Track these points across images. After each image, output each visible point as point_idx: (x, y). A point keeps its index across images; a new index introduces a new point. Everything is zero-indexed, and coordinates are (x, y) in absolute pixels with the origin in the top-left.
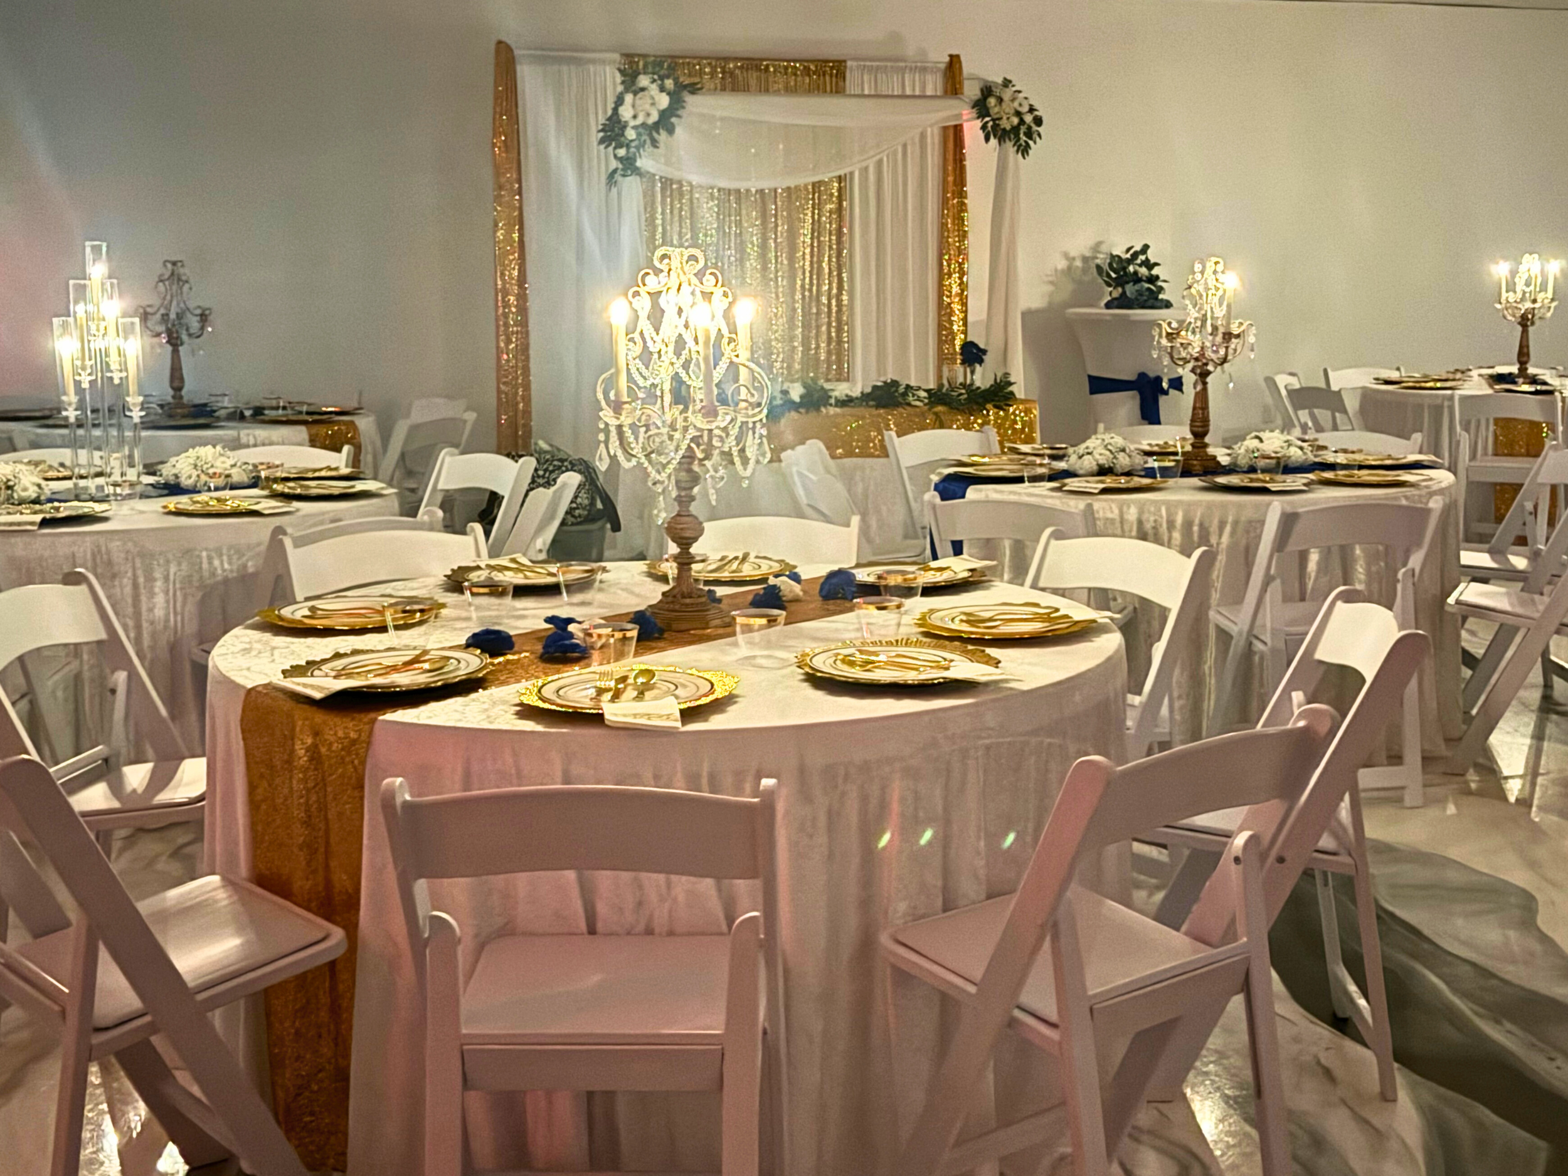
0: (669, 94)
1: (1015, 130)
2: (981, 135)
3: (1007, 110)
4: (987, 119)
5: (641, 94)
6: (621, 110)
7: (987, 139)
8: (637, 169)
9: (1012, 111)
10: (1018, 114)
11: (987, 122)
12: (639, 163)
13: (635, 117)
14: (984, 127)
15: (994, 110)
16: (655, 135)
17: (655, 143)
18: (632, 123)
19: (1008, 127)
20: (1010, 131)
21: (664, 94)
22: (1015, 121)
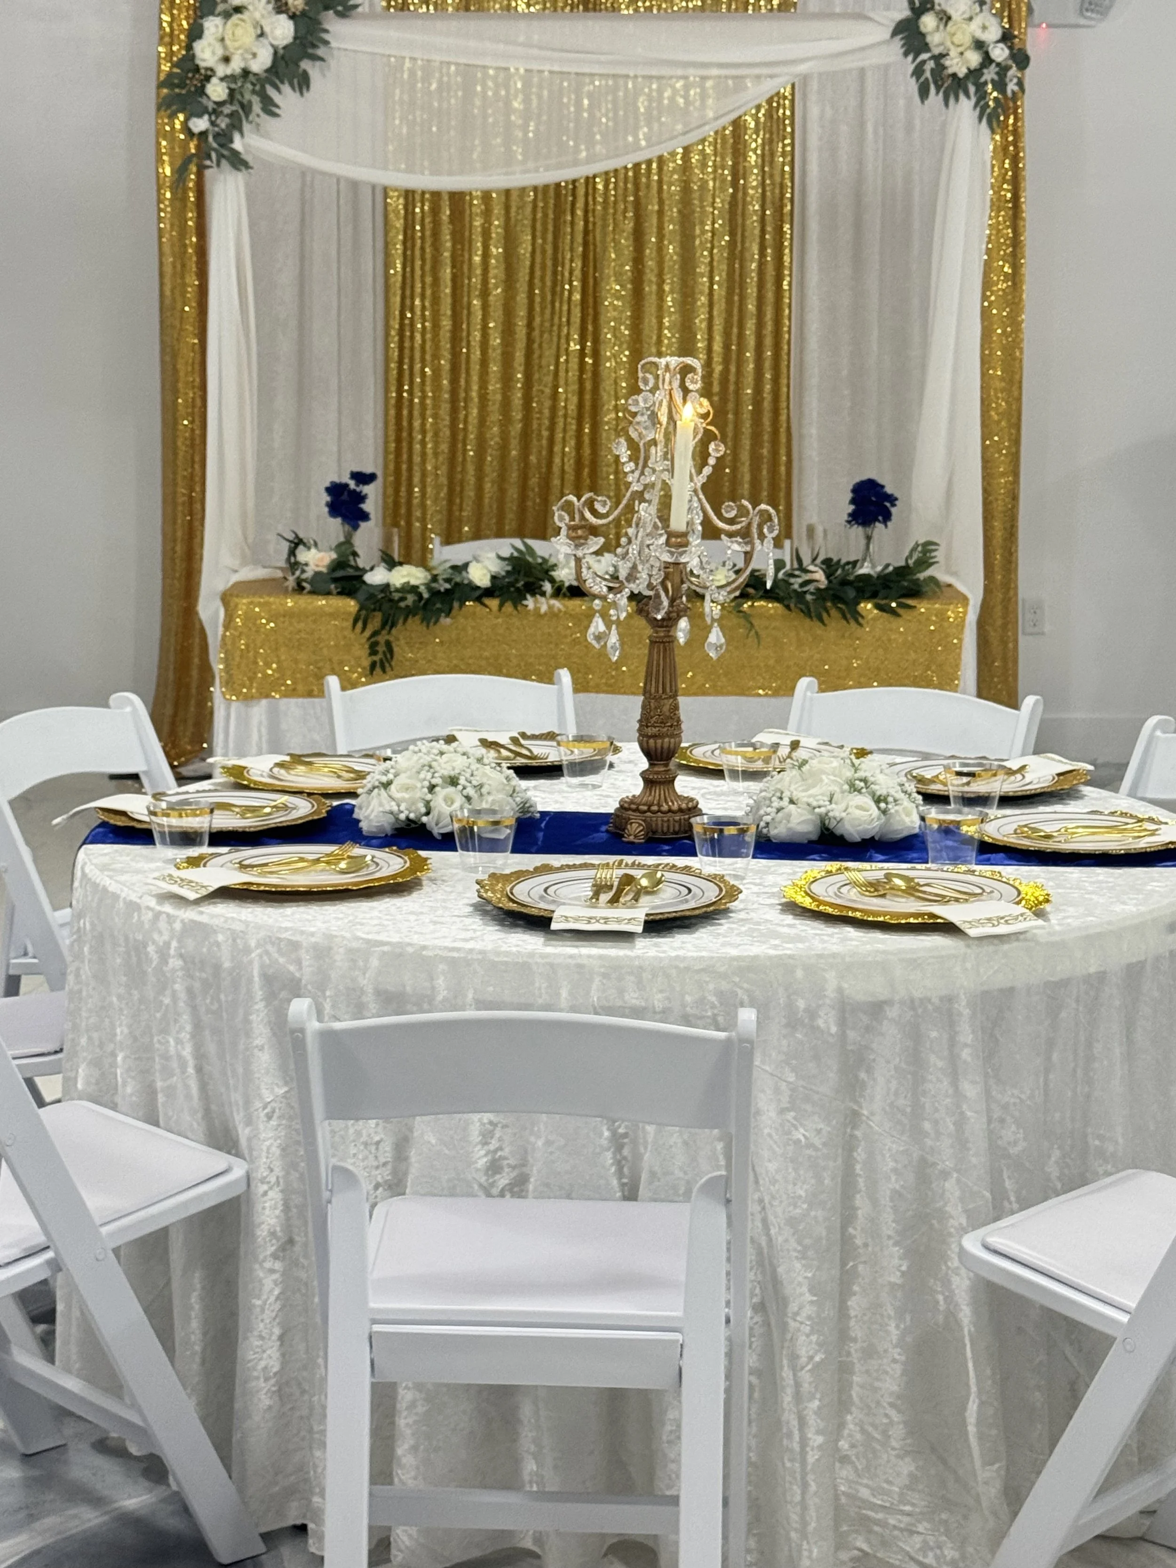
0: (293, 17)
1: (974, 74)
2: (913, 86)
3: (957, 39)
4: (924, 56)
5: (236, 18)
6: (198, 46)
7: (924, 93)
8: (235, 153)
9: (967, 41)
10: (979, 45)
11: (924, 62)
12: (238, 144)
13: (226, 60)
14: (918, 72)
15: (935, 39)
16: (271, 92)
17: (270, 109)
18: (222, 70)
19: (962, 72)
20: (967, 77)
21: (283, 17)
22: (974, 59)
